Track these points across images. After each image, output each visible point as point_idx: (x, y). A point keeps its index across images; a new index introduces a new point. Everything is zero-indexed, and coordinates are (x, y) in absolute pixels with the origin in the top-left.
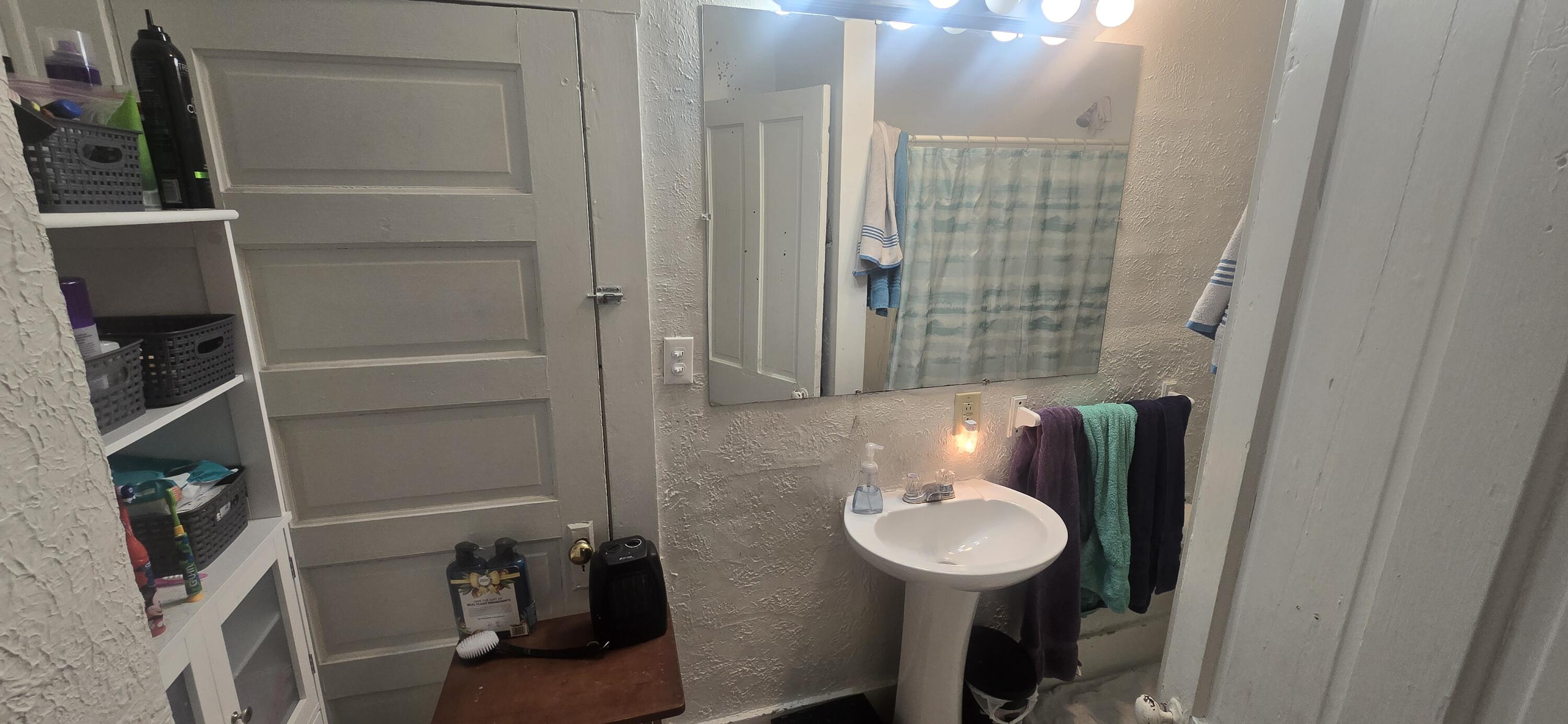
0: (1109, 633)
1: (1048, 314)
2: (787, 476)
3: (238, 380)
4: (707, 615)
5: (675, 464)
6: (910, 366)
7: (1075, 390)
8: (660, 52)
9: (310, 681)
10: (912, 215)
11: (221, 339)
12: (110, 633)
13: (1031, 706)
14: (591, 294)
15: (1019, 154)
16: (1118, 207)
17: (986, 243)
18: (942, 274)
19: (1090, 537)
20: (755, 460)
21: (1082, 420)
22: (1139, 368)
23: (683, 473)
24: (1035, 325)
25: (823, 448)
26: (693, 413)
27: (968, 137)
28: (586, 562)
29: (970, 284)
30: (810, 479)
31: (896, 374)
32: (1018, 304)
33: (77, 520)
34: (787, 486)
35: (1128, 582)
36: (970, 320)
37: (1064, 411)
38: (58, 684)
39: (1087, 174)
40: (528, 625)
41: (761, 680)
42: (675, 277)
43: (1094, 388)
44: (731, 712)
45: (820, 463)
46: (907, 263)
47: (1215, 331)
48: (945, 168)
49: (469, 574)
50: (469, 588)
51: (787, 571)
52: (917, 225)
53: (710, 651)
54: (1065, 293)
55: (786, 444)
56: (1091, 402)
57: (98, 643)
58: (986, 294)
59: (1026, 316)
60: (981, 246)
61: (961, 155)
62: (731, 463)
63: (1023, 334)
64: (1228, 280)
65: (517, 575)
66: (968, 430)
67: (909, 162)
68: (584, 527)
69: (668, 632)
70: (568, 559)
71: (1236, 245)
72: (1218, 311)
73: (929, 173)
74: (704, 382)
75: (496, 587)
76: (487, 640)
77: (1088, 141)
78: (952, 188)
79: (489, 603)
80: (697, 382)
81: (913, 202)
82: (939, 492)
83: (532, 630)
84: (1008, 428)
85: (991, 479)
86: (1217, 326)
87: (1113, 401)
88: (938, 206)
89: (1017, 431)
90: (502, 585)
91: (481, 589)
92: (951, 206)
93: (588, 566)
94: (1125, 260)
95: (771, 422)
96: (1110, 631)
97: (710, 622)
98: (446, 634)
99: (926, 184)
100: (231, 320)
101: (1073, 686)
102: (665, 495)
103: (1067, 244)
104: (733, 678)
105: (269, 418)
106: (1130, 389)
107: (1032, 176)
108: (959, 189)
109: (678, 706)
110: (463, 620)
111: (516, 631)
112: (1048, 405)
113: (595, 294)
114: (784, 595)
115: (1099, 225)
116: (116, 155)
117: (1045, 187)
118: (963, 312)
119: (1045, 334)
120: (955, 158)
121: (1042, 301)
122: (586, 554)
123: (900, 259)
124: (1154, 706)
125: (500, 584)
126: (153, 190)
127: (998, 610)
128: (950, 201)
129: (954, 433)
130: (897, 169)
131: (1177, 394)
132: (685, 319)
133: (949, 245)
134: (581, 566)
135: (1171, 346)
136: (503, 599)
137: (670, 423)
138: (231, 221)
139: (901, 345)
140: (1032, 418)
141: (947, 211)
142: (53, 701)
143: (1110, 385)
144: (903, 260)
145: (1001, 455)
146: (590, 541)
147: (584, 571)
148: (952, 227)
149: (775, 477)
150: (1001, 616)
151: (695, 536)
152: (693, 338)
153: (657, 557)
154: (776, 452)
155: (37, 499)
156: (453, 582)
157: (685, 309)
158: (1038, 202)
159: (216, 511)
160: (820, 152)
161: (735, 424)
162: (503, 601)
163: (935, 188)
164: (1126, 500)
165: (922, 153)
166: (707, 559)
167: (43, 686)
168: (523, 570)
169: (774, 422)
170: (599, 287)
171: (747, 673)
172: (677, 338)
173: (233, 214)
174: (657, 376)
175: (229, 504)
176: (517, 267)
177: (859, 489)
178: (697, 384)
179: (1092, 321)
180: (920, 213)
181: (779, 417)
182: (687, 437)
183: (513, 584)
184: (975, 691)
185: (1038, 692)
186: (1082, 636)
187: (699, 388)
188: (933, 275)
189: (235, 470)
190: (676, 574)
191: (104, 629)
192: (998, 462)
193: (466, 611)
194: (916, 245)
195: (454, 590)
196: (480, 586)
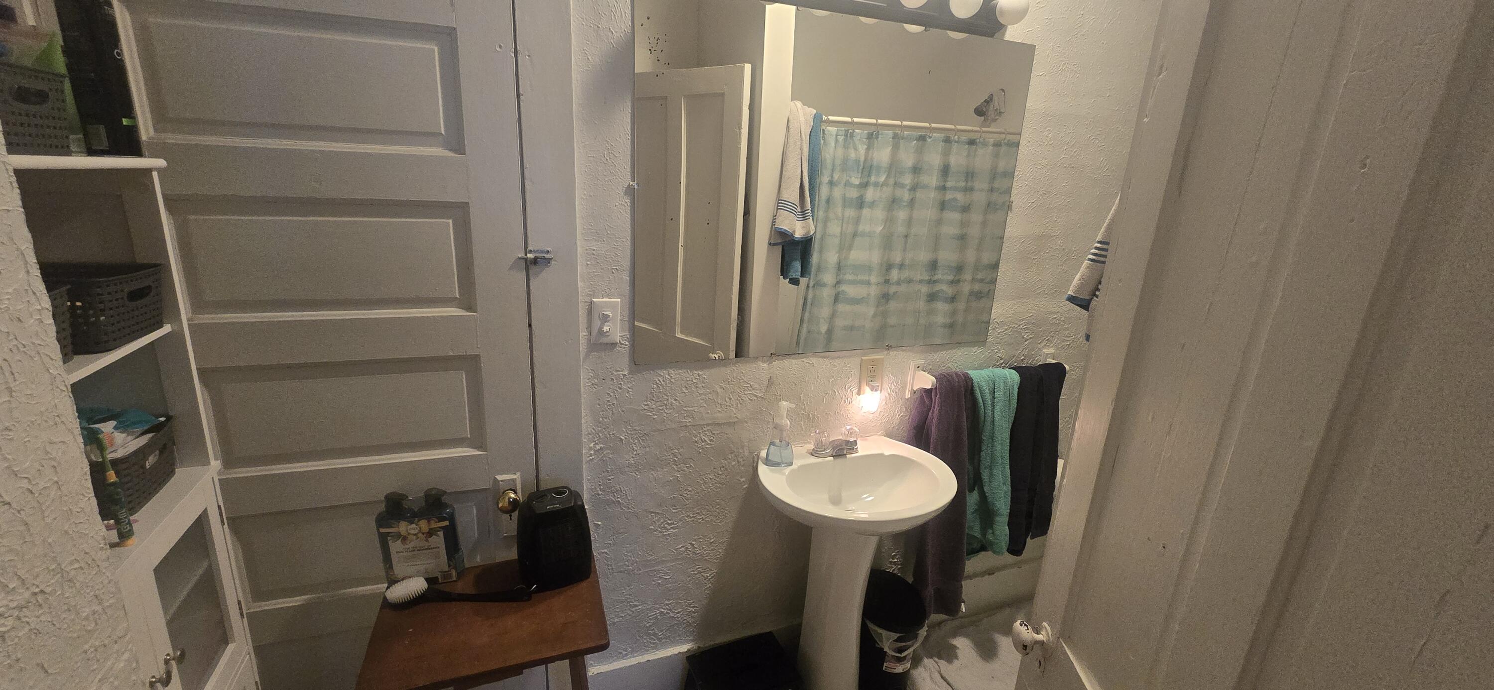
0: (989, 574)
1: (944, 287)
2: (705, 431)
3: (167, 329)
4: (627, 561)
5: (601, 419)
6: (819, 333)
7: (967, 356)
8: (593, 24)
9: (239, 626)
10: (824, 191)
11: (149, 287)
12: (78, 561)
13: (921, 639)
14: (522, 255)
15: (922, 138)
16: (1009, 191)
17: (889, 221)
18: (850, 248)
19: (976, 488)
20: (676, 417)
21: (972, 383)
22: (1023, 337)
23: (608, 428)
24: (932, 297)
25: (739, 405)
26: (618, 371)
27: (877, 121)
28: (513, 510)
29: (875, 257)
30: (727, 434)
31: (805, 339)
32: (919, 278)
33: (47, 453)
34: (705, 441)
35: (1007, 528)
36: (874, 291)
37: (956, 374)
38: (32, 608)
39: (983, 159)
40: (456, 571)
41: (677, 621)
42: (604, 241)
43: (983, 354)
44: (648, 650)
45: (736, 420)
46: (818, 236)
47: (1089, 305)
48: (856, 149)
49: (399, 522)
50: (398, 536)
51: (703, 520)
52: (828, 201)
53: (630, 595)
54: (959, 269)
55: (705, 401)
56: (980, 368)
57: (68, 570)
58: (889, 267)
59: (924, 289)
60: (885, 224)
61: (870, 136)
62: (654, 419)
63: (922, 305)
64: (1102, 259)
65: (446, 523)
66: (872, 390)
67: (822, 141)
68: (511, 478)
69: (592, 575)
70: (497, 509)
71: (1109, 228)
72: (1091, 287)
73: (840, 152)
74: (629, 342)
75: (425, 535)
76: (415, 585)
77: (984, 129)
78: (861, 168)
79: (418, 550)
80: (623, 342)
81: (825, 179)
82: (844, 446)
83: (460, 575)
84: (907, 390)
85: (890, 435)
86: (1091, 299)
87: (1000, 366)
88: (847, 184)
89: (915, 393)
90: (431, 533)
91: (410, 537)
92: (860, 184)
93: (515, 515)
94: (1013, 239)
95: (692, 381)
96: (990, 572)
97: (630, 567)
98: (376, 581)
99: (838, 162)
100: (160, 268)
101: (956, 623)
102: (590, 449)
103: (963, 224)
104: (650, 619)
105: (198, 369)
106: (1014, 357)
107: (934, 159)
108: (867, 169)
109: (603, 642)
110: (391, 567)
111: (444, 577)
112: (943, 370)
113: (526, 255)
114: (700, 542)
115: (990, 207)
116: (42, 97)
117: (945, 171)
118: (868, 283)
119: (941, 307)
120: (865, 140)
121: (939, 276)
122: (514, 504)
123: (812, 233)
124: (1028, 629)
125: (428, 532)
126: (76, 134)
127: (893, 554)
128: (859, 179)
129: (859, 394)
130: (811, 148)
131: (1054, 362)
132: (613, 282)
133: (858, 221)
134: (508, 515)
135: (1051, 319)
136: (432, 547)
137: (596, 380)
138: (159, 170)
139: (810, 313)
140: (927, 381)
141: (856, 189)
142: (28, 623)
143: (997, 352)
144: (815, 233)
145: (900, 415)
146: (518, 492)
147: (511, 520)
148: (860, 203)
149: (694, 432)
150: (896, 560)
151: (618, 487)
152: (619, 300)
153: (583, 506)
154: (696, 409)
155: (10, 430)
156: (382, 530)
157: (613, 273)
158: (938, 184)
159: (145, 458)
160: (740, 128)
161: (658, 382)
162: (432, 549)
163: (845, 166)
164: (1008, 455)
165: (834, 133)
166: (629, 508)
167: (20, 608)
168: (452, 518)
169: (694, 381)
170: (530, 248)
171: (665, 615)
172: (604, 300)
173: (161, 163)
174: (585, 336)
175: (157, 452)
176: (449, 225)
177: (772, 443)
178: (623, 344)
179: (982, 295)
180: (831, 190)
181: (699, 376)
182: (612, 394)
183: (442, 532)
184: (871, 626)
185: (927, 627)
186: (966, 577)
187: (624, 348)
188: (841, 249)
189: (163, 419)
190: (600, 523)
191: (73, 558)
192: (896, 421)
193: (395, 557)
194: (826, 221)
195: (384, 540)
196: (409, 534)
